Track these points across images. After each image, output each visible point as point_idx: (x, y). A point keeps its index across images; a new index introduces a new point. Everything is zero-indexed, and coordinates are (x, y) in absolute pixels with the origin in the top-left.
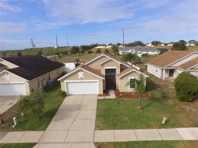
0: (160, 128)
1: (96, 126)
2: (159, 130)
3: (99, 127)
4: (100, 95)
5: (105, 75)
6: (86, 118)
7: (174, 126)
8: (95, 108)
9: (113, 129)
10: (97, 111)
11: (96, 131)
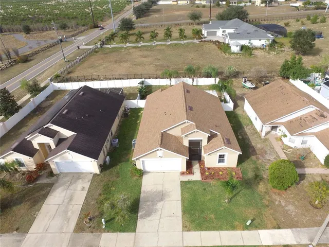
0: (243, 230)
1: (183, 227)
2: (242, 232)
3: (186, 227)
4: (183, 173)
5: (188, 146)
6: (172, 215)
7: (257, 228)
8: (180, 198)
9: (200, 230)
10: (182, 202)
11: (184, 232)
